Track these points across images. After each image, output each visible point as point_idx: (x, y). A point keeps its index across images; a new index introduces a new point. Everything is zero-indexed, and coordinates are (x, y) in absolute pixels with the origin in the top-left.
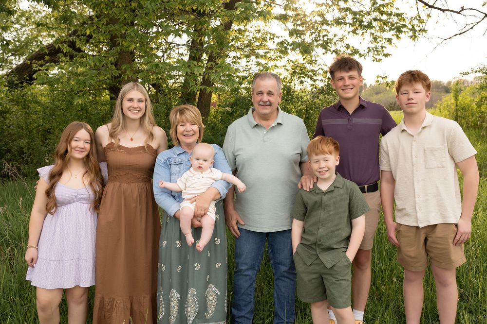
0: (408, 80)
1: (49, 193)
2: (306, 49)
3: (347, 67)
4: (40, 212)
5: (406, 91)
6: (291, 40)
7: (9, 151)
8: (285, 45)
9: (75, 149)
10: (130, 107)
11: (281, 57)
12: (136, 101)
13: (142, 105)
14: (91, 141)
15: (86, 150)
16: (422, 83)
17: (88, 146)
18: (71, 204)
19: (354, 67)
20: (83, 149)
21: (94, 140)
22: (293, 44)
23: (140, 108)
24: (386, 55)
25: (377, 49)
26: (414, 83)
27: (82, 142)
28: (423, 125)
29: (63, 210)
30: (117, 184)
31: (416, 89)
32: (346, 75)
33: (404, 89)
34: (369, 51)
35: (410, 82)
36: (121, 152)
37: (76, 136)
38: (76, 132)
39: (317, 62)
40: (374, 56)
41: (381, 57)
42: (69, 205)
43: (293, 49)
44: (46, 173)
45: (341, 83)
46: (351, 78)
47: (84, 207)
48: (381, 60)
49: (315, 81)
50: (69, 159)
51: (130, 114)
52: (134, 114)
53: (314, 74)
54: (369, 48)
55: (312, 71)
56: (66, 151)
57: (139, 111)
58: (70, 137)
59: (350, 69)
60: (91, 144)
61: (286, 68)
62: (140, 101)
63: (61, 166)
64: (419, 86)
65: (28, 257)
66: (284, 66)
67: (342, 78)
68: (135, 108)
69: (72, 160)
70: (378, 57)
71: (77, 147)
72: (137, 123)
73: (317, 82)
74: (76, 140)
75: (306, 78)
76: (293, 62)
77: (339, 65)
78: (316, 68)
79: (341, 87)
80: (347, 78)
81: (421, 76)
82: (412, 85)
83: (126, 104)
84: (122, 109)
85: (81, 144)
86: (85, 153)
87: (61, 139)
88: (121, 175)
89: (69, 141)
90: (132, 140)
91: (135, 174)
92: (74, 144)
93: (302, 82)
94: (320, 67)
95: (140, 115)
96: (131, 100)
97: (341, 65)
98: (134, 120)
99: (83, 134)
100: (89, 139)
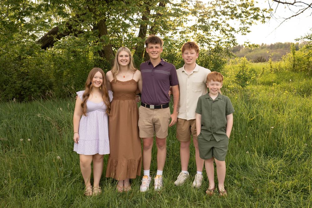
0: (188, 47)
1: (83, 105)
2: (206, 29)
3: (155, 42)
4: (78, 115)
5: (187, 52)
6: (199, 24)
7: (43, 85)
8: (196, 27)
9: (95, 82)
10: (121, 60)
11: (190, 32)
12: (124, 56)
13: (128, 58)
14: (103, 77)
15: (101, 83)
16: (195, 49)
17: (101, 80)
18: (94, 111)
19: (158, 42)
20: (99, 82)
21: (105, 77)
22: (200, 26)
23: (127, 60)
24: (249, 32)
25: (245, 29)
26: (191, 48)
27: (98, 78)
28: (194, 71)
29: (91, 114)
30: (118, 101)
31: (192, 52)
32: (154, 46)
33: (186, 51)
34: (241, 29)
35: (189, 48)
36: (119, 84)
37: (95, 75)
38: (95, 73)
39: (211, 34)
40: (242, 32)
41: (246, 33)
42: (93, 112)
43: (199, 29)
44: (81, 94)
45: (151, 50)
46: (156, 47)
47: (100, 113)
48: (246, 34)
49: (210, 45)
50: (92, 87)
51: (121, 63)
52: (124, 63)
53: (209, 41)
54: (240, 28)
55: (208, 39)
56: (91, 83)
57: (126, 61)
58: (92, 76)
59: (156, 43)
60: (103, 79)
61: (193, 37)
62: (126, 56)
63: (88, 91)
64: (193, 51)
65: (75, 138)
66: (192, 37)
67: (152, 48)
68: (124, 60)
69: (93, 88)
70: (244, 33)
71: (96, 81)
72: (127, 68)
73: (211, 46)
74: (95, 78)
75: (205, 43)
76: (197, 34)
77: (150, 40)
78: (210, 38)
79: (151, 52)
80: (154, 48)
81: (195, 46)
82: (190, 50)
83: (120, 58)
84: (118, 61)
85: (98, 80)
86: (100, 85)
87: (88, 77)
88: (120, 96)
89: (92, 78)
90: (124, 77)
91: (127, 95)
92: (94, 79)
93: (202, 45)
94: (212, 37)
95: (127, 63)
96: (122, 56)
97: (151, 40)
98: (124, 66)
99: (99, 74)
100: (102, 77)
